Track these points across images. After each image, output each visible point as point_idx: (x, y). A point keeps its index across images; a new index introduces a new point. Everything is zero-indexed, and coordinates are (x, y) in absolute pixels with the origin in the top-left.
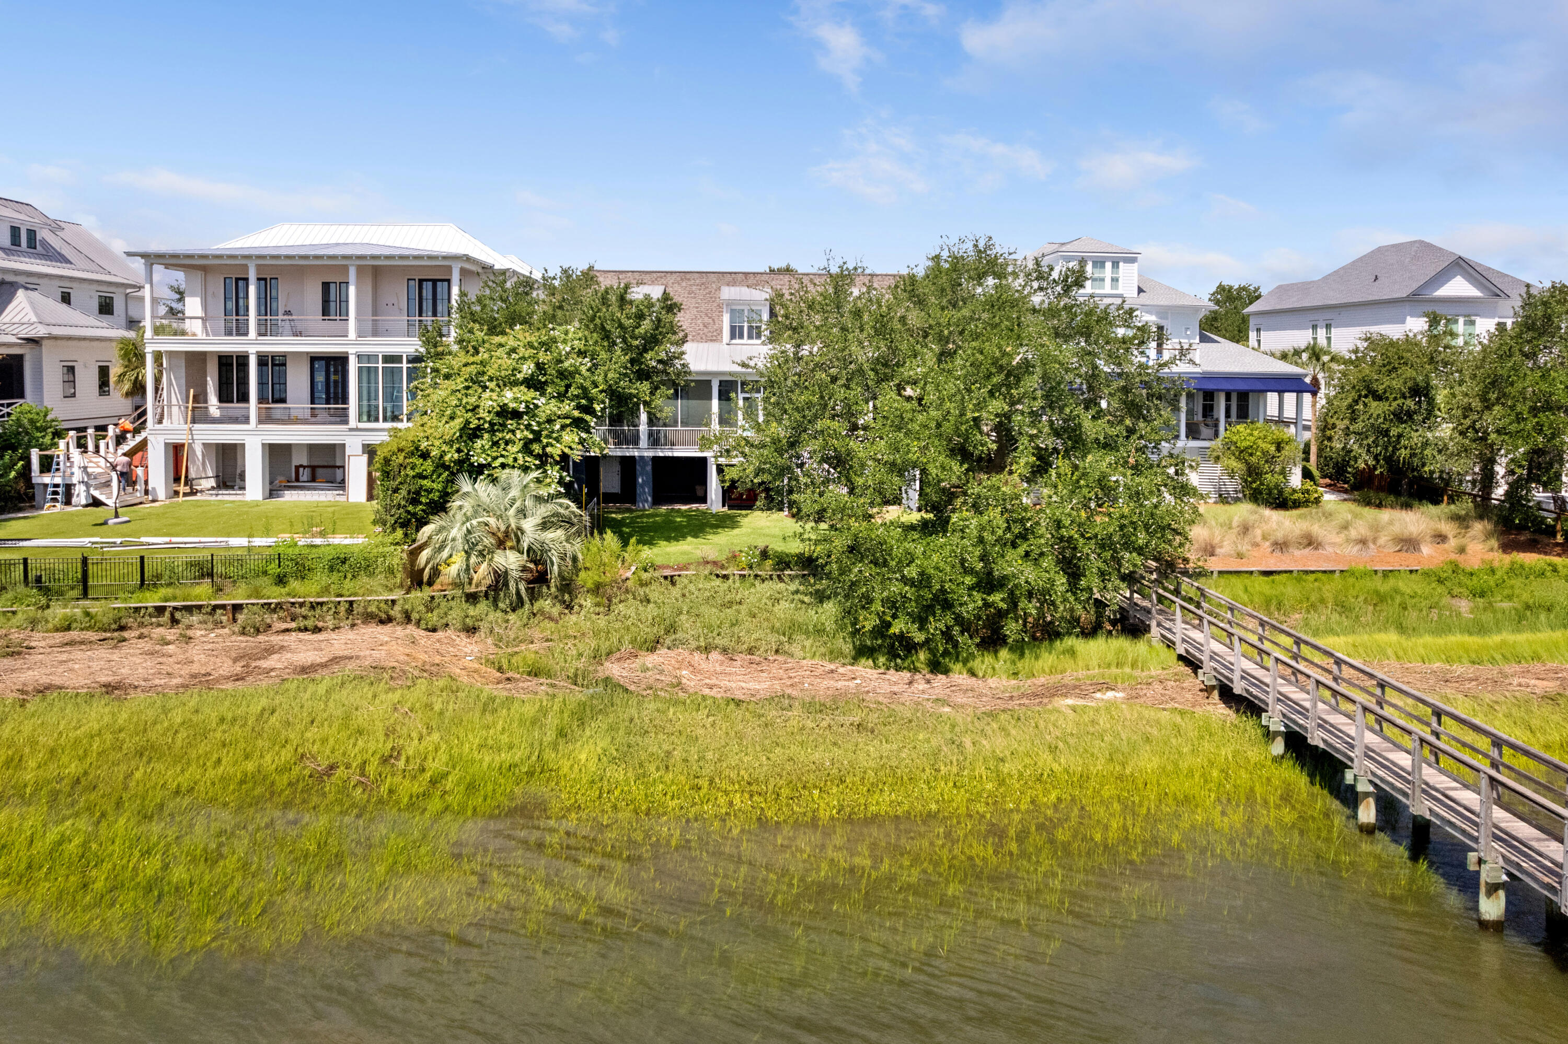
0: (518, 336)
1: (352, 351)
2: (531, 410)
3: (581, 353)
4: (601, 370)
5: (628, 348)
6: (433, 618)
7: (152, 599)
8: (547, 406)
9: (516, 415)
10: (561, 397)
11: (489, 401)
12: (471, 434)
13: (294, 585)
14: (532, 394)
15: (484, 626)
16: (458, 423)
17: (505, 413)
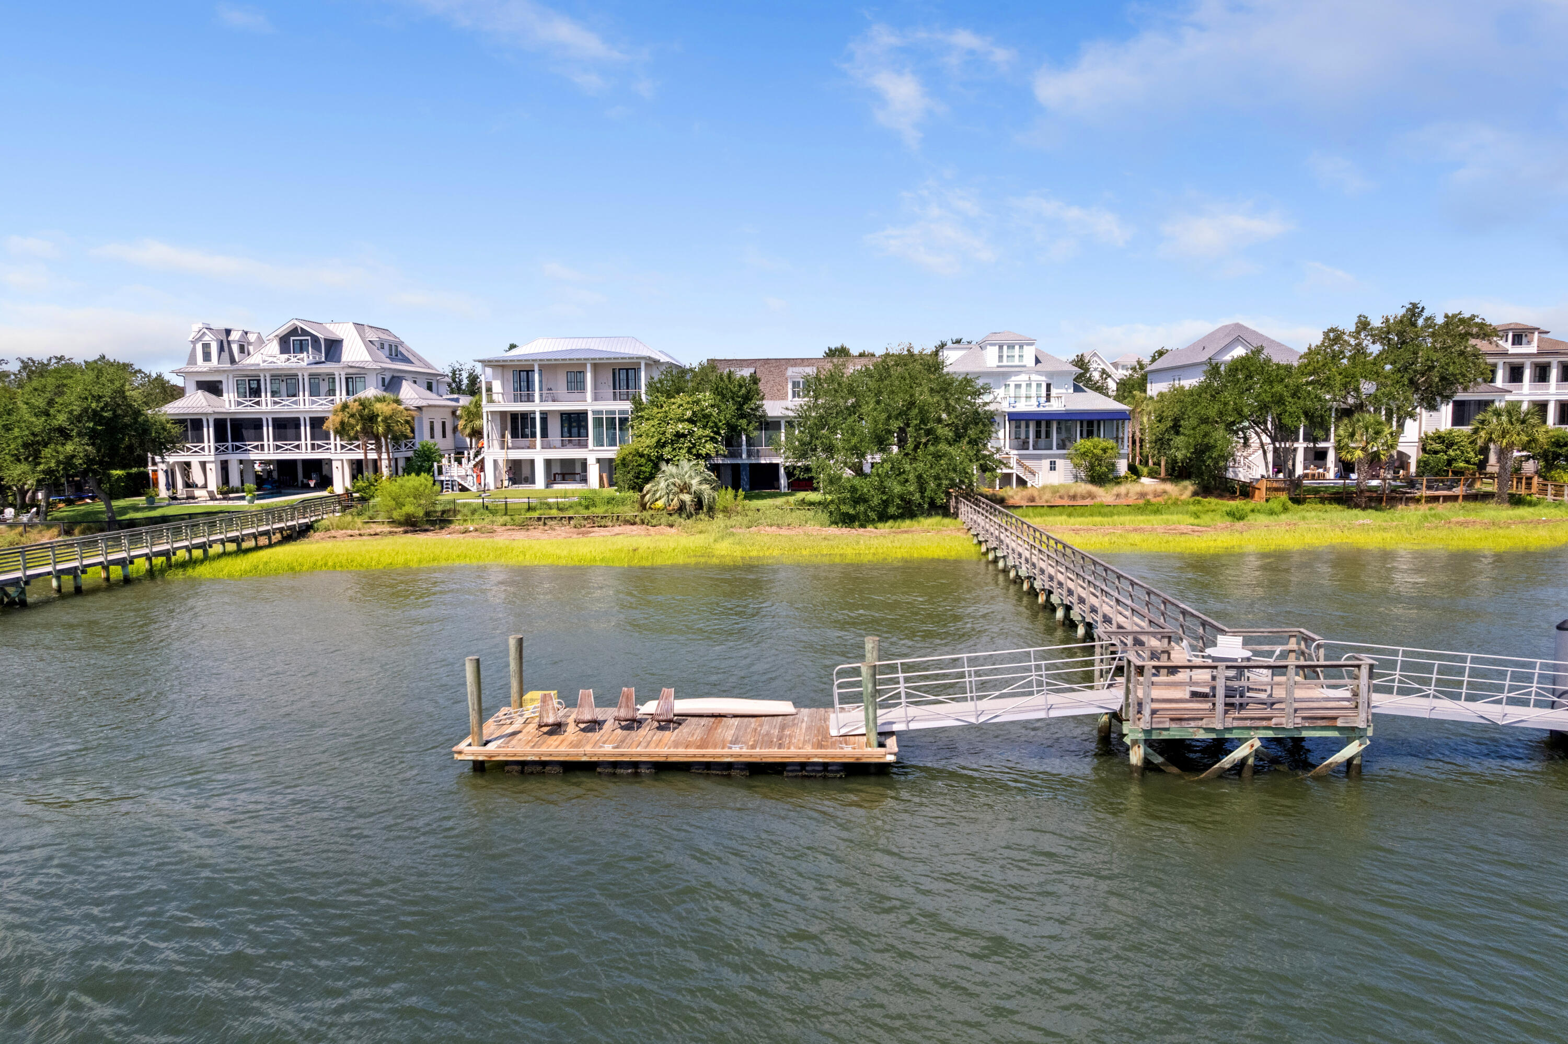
0: (681, 399)
1: (590, 409)
2: (691, 433)
3: (712, 406)
4: (722, 414)
5: (735, 402)
6: (654, 522)
7: (536, 514)
8: (698, 432)
9: (684, 436)
10: (705, 427)
11: (670, 430)
12: (661, 445)
13: (592, 509)
14: (691, 426)
15: (677, 524)
16: (654, 440)
17: (679, 435)
